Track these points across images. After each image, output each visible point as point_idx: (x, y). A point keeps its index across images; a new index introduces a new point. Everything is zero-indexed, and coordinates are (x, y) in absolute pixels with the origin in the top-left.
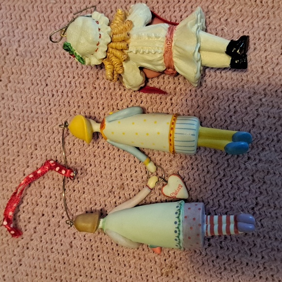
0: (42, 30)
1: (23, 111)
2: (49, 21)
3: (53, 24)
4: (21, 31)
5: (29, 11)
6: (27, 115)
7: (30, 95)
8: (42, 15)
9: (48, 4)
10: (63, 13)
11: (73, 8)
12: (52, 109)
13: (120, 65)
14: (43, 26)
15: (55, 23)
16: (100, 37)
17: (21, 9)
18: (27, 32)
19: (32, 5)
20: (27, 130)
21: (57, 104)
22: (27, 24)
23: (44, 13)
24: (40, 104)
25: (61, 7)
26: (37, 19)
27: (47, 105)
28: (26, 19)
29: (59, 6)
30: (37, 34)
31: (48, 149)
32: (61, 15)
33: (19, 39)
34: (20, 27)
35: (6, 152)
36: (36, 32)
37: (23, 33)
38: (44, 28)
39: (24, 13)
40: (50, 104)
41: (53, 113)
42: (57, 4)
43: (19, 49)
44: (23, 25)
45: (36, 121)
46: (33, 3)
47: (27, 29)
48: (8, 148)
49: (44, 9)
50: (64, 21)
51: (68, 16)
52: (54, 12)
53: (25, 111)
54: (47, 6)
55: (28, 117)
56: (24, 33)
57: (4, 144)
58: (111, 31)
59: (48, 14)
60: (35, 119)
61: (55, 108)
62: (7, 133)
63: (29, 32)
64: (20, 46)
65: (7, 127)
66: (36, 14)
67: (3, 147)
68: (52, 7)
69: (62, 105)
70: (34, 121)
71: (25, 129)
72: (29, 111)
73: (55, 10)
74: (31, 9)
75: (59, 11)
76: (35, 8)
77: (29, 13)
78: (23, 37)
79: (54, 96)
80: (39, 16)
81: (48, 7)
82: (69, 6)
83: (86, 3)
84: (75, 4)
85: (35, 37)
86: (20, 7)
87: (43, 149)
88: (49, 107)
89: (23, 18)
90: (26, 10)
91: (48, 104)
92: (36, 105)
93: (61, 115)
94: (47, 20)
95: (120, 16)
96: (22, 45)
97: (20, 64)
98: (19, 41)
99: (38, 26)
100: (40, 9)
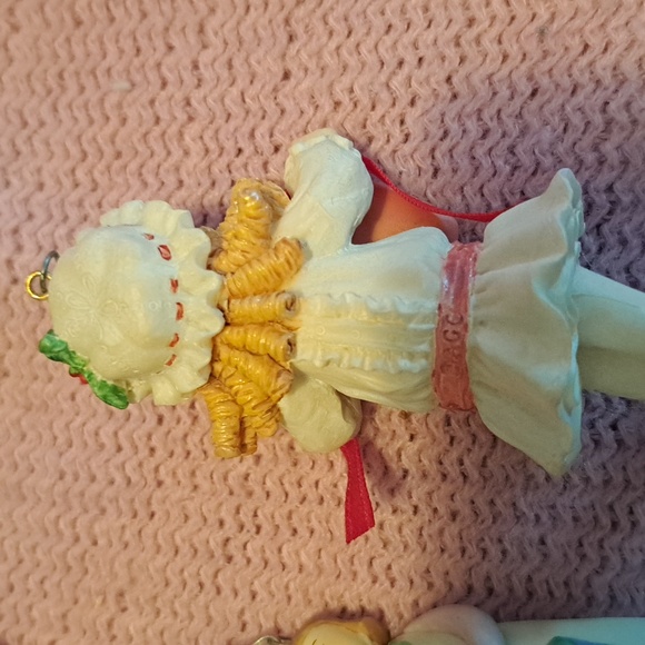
0: (94, 190)
1: (62, 477)
2: (118, 155)
3: (133, 166)
4: (21, 196)
5: (42, 124)
6: (77, 488)
7: (79, 420)
8: (89, 134)
9: (105, 94)
10: (163, 124)
11: (193, 102)
12: (162, 469)
13: (266, 407)
14: (96, 174)
15: (138, 160)
16: (180, 315)
17: (16, 120)
18: (40, 196)
19: (49, 100)
20: (85, 541)
21: (179, 450)
22: (39, 170)
23: (95, 127)
24: (119, 449)
25: (152, 102)
26: (74, 151)
27: (144, 452)
28: (34, 153)
29: (145, 99)
30: (80, 204)
31: (165, 612)
32: (157, 131)
33: (13, 223)
34: (15, 181)
35: (24, 619)
36: (74, 196)
37: (26, 200)
38: (103, 181)
39: (25, 133)
40: (152, 450)
41: (168, 481)
42: (135, 93)
43: (20, 260)
44: (27, 175)
45: (111, 510)
46: (53, 95)
47: (41, 186)
48: (27, 602)
49: (96, 115)
50: (169, 153)
51: (181, 134)
52: (130, 121)
53: (69, 478)
54: (102, 101)
55: (82, 494)
56: (33, 201)
57: (11, 589)
58: (223, 286)
59: (109, 130)
60: (105, 502)
61: (172, 463)
62: (18, 549)
63: (48, 199)
64: (19, 248)
65: (15, 531)
66: (69, 133)
67: (11, 600)
68: (119, 106)
69: (196, 453)
70: (103, 511)
71: (77, 539)
72: (83, 475)
73: (131, 113)
74: (49, 118)
75: (148, 115)
76: (63, 113)
77: (43, 132)
78: (30, 216)
79: (165, 422)
80: (79, 137)
81: (107, 105)
82: (179, 96)
83: (239, 81)
84: (199, 86)
85: (74, 214)
86: (10, 111)
87: (148, 609)
88: (153, 463)
89: (24, 149)
90: (33, 122)
91: (147, 452)
92: (104, 455)
93: (196, 487)
94: (108, 151)
95: (253, 222)
96: (29, 245)
97: (28, 313)
98: (15, 231)
99: (80, 174)
100: (81, 116)
